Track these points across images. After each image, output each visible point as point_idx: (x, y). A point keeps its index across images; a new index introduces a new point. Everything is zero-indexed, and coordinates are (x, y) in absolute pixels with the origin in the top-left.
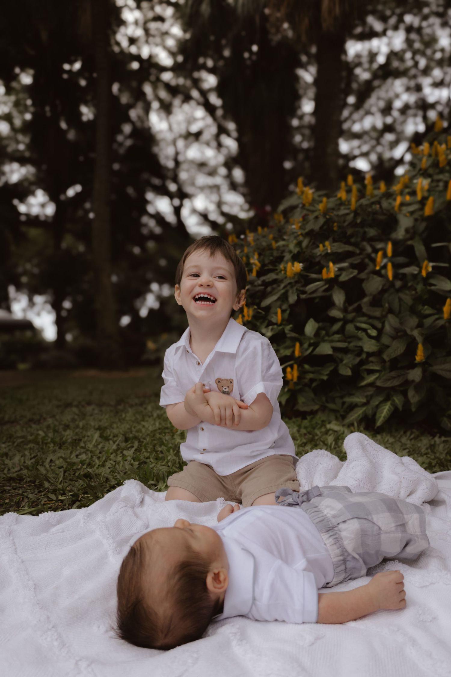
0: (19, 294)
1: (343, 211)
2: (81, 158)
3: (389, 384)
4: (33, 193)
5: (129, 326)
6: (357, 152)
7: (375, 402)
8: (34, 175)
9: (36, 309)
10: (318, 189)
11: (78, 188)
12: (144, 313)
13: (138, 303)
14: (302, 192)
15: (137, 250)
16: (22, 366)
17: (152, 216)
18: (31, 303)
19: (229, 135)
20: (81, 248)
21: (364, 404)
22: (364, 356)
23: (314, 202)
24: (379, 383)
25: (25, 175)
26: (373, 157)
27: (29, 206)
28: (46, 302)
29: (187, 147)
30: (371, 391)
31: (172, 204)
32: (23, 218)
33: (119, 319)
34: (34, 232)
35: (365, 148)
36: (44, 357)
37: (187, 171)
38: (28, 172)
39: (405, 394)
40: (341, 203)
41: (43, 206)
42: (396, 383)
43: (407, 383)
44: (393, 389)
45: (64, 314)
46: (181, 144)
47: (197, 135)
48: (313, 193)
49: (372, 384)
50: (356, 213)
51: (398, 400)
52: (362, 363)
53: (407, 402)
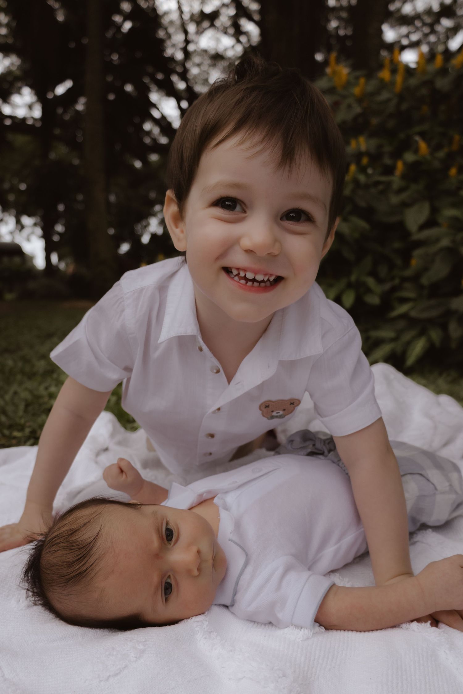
0: (6, 214)
1: (385, 95)
2: (72, 45)
3: (425, 315)
4: (19, 92)
5: (128, 253)
6: (405, 42)
7: (407, 337)
8: (20, 67)
9: (26, 232)
10: (355, 67)
11: (68, 84)
12: (145, 239)
13: (138, 228)
14: (334, 72)
15: (138, 164)
16: (9, 296)
17: (156, 122)
18: (20, 226)
19: (250, 18)
20: (76, 162)
21: (393, 340)
22: (397, 281)
23: (348, 85)
24: (413, 314)
25: (9, 67)
26: (425, 48)
27: (14, 106)
28: (35, 225)
29: (200, 32)
30: (402, 324)
31: (180, 107)
32: (8, 122)
33: (118, 246)
34: (20, 140)
35: (414, 37)
36: (32, 285)
37: (199, 65)
38: (12, 64)
39: (444, 327)
40: (383, 85)
41: (30, 107)
42: (434, 313)
43: (449, 314)
44: (431, 322)
45: (56, 238)
46: (192, 28)
47: (213, 17)
48: (349, 74)
49: (404, 316)
50: (401, 97)
51: (435, 335)
52: (394, 289)
53: (446, 338)
